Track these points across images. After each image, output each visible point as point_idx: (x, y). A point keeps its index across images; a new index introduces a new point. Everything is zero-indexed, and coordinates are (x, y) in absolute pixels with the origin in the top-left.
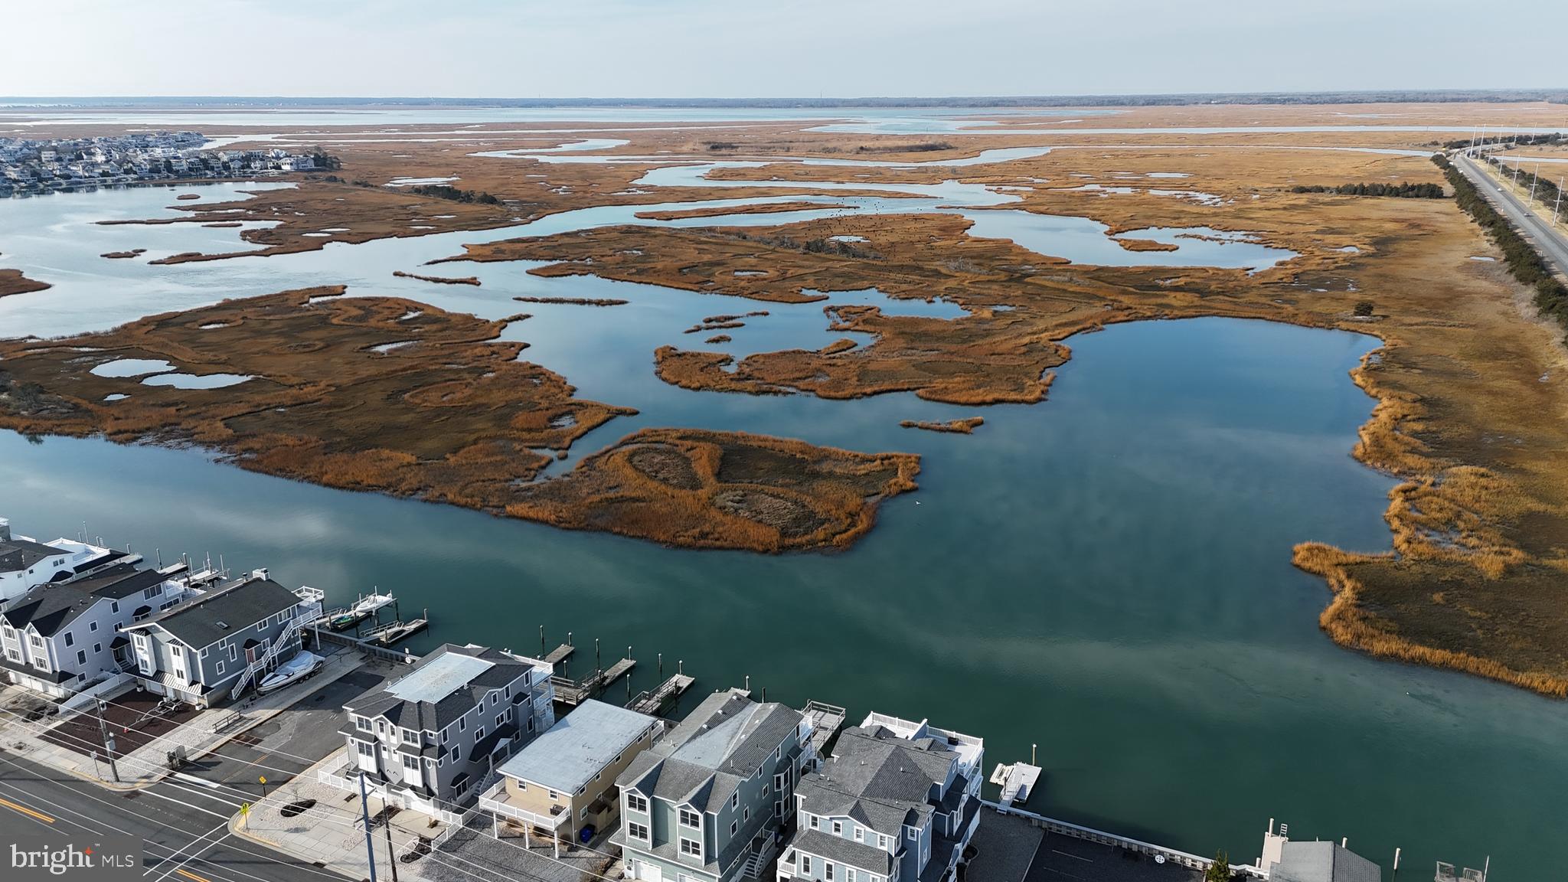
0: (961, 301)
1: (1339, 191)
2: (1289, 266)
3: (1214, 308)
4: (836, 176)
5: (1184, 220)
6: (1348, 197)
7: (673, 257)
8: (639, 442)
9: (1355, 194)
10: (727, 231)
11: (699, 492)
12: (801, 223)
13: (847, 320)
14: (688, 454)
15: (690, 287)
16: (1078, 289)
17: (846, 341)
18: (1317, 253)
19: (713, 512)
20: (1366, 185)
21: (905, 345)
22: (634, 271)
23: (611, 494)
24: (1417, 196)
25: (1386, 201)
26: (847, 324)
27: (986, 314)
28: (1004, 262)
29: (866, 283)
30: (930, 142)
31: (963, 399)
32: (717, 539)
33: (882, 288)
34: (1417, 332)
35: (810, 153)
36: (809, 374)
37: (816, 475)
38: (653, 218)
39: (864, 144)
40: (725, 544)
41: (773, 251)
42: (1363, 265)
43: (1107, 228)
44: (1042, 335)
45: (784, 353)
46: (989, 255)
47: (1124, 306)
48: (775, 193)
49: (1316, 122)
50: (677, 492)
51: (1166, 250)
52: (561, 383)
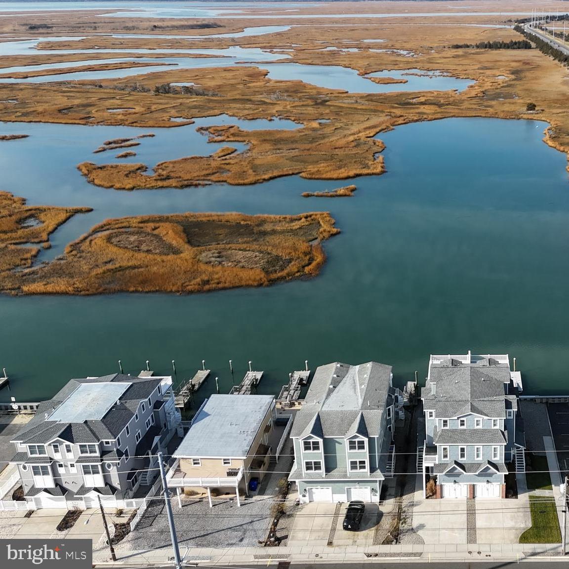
0: (293, 119)
1: (478, 47)
2: (476, 88)
3: (451, 113)
4: (145, 44)
5: (401, 66)
6: (483, 50)
7: (47, 102)
8: (108, 229)
9: (486, 48)
10: (83, 84)
11: (182, 255)
12: (139, 76)
13: (218, 135)
14: (156, 232)
15: (77, 122)
16: (364, 107)
17: (228, 149)
18: (486, 80)
19: (203, 267)
20: (491, 42)
21: (272, 147)
22: (19, 114)
23: (110, 266)
24: (519, 48)
25: (502, 51)
26: (220, 138)
27: (315, 124)
28: (304, 94)
29: (217, 112)
30: (204, 22)
31: (335, 176)
32: (218, 283)
33: (231, 114)
34: (563, 117)
35: (115, 30)
36: (214, 171)
37: (264, 233)
38: (10, 77)
39: (156, 24)
40: (227, 285)
41: (130, 94)
42: (514, 85)
43: (358, 72)
44: (360, 135)
45: (186, 160)
46: (292, 90)
47: (398, 115)
48: (104, 57)
49: (439, 10)
50: (164, 258)
51: (401, 82)
52: (9, 197)
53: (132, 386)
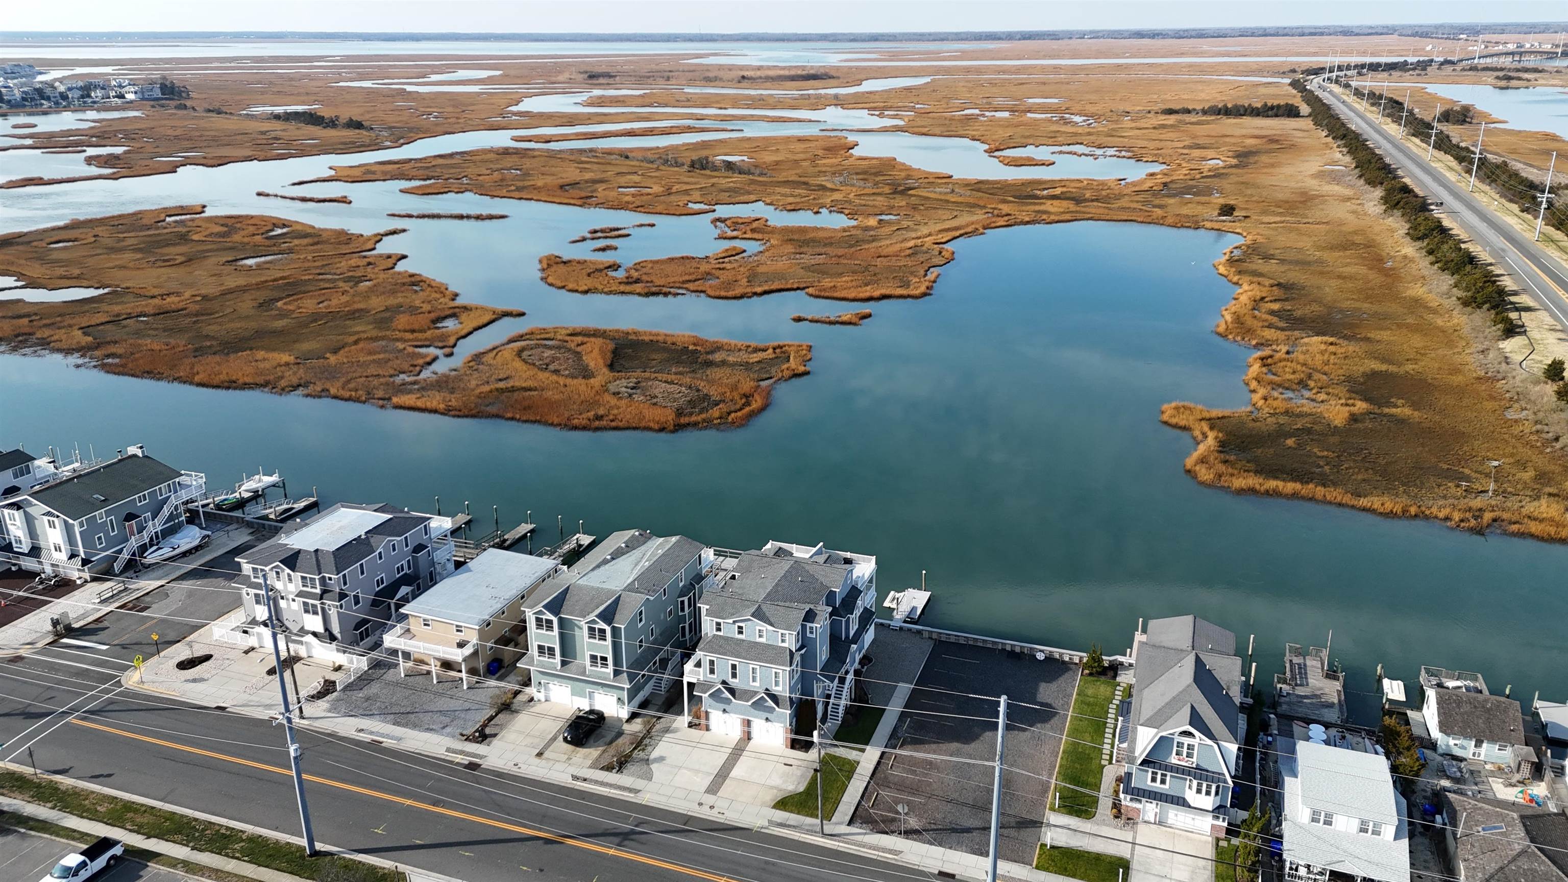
0: (847, 211)
1: (1205, 112)
2: (1159, 177)
3: (1089, 213)
4: (718, 102)
5: (1060, 139)
6: (1213, 118)
7: (553, 175)
8: (528, 339)
9: (1219, 114)
10: (609, 152)
11: (592, 381)
12: (684, 145)
13: (735, 230)
14: (579, 349)
15: (572, 201)
16: (960, 199)
17: (734, 248)
18: (1184, 165)
19: (607, 397)
20: (1229, 106)
21: (793, 250)
22: (513, 188)
23: (501, 385)
24: (1276, 116)
25: (1248, 121)
26: (735, 233)
27: (872, 222)
28: (888, 178)
29: (753, 197)
30: (812, 72)
31: (852, 295)
32: (612, 421)
33: (768, 201)
34: (1276, 229)
35: (691, 82)
36: (699, 277)
37: (709, 364)
38: (530, 141)
39: (746, 73)
40: (621, 424)
41: (658, 169)
42: (1227, 174)
43: (986, 147)
44: (925, 239)
45: (672, 260)
46: (873, 171)
47: (1004, 213)
48: (657, 118)
49: (1183, 53)
50: (569, 381)
51: (1043, 164)
52: (443, 289)
53: (391, 519)
